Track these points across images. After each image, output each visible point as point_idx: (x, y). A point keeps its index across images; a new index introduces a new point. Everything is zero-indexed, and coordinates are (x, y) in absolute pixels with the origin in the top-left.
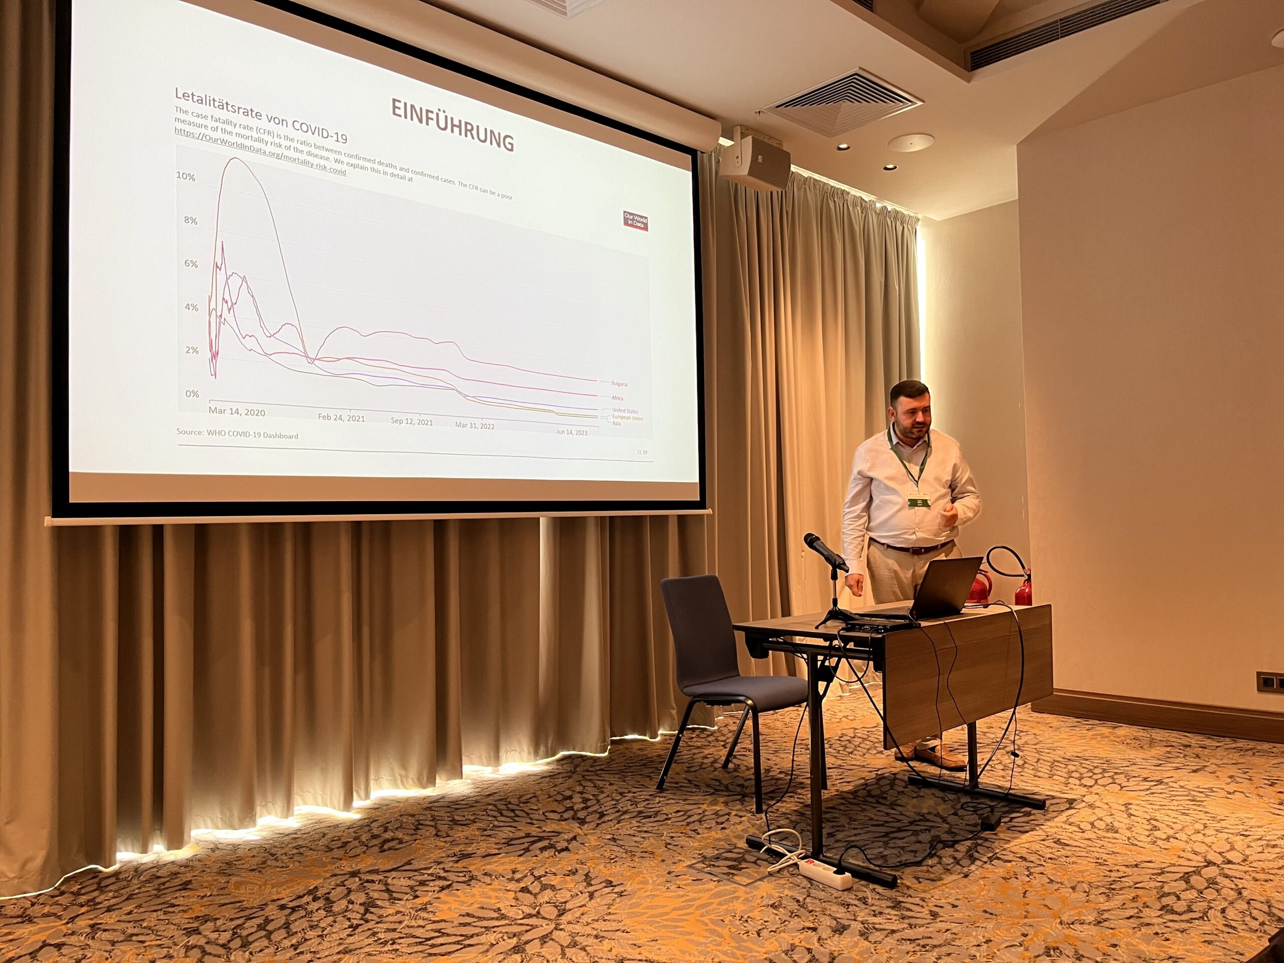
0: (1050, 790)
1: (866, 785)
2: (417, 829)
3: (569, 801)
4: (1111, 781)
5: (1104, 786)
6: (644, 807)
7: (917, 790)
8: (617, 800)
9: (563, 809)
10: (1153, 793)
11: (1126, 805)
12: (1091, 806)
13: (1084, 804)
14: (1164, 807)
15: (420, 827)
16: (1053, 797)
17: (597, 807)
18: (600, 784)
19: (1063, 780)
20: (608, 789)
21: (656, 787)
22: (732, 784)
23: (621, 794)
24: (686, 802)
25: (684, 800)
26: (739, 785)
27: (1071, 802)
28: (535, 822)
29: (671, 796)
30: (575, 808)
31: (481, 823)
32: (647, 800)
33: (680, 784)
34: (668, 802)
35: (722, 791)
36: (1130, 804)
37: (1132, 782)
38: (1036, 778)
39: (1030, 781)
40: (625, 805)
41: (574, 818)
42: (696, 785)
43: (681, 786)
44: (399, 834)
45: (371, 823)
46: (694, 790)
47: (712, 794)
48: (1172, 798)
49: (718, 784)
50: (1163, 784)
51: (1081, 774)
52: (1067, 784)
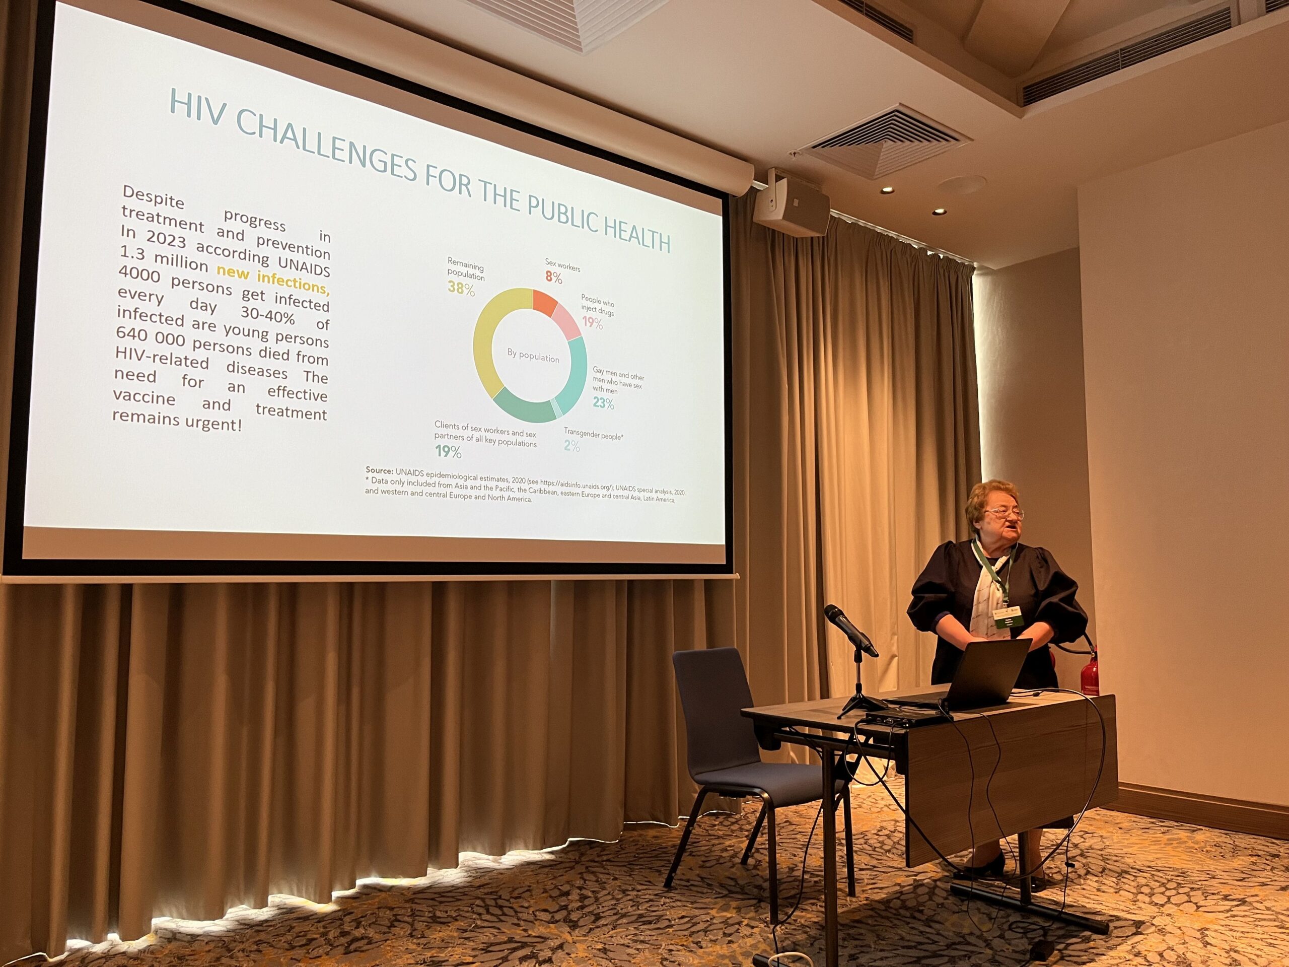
0: (1114, 909)
1: (901, 893)
2: (392, 926)
3: (564, 898)
4: (1186, 898)
5: (1178, 905)
6: (646, 909)
7: (960, 903)
8: (618, 900)
9: (557, 908)
10: (1234, 916)
11: (1202, 930)
12: (1161, 931)
13: (1153, 928)
14: (1246, 935)
15: (396, 924)
16: (1118, 919)
17: (595, 906)
18: (603, 877)
19: (1131, 896)
20: (611, 884)
21: (663, 884)
22: (749, 884)
23: (624, 891)
24: (695, 906)
25: (692, 903)
26: (757, 887)
27: (1138, 924)
28: (522, 923)
29: (678, 897)
30: (570, 907)
31: (462, 921)
32: (651, 900)
33: (692, 882)
34: (674, 904)
35: (737, 893)
36: (1207, 929)
37: (1210, 902)
38: (1098, 893)
39: (1092, 897)
40: (625, 906)
41: (566, 920)
42: (709, 885)
43: (692, 885)
44: (371, 933)
45: (344, 916)
46: (705, 890)
47: (725, 896)
48: (1257, 923)
49: (733, 883)
50: (1246, 904)
51: (1152, 889)
52: (1135, 901)
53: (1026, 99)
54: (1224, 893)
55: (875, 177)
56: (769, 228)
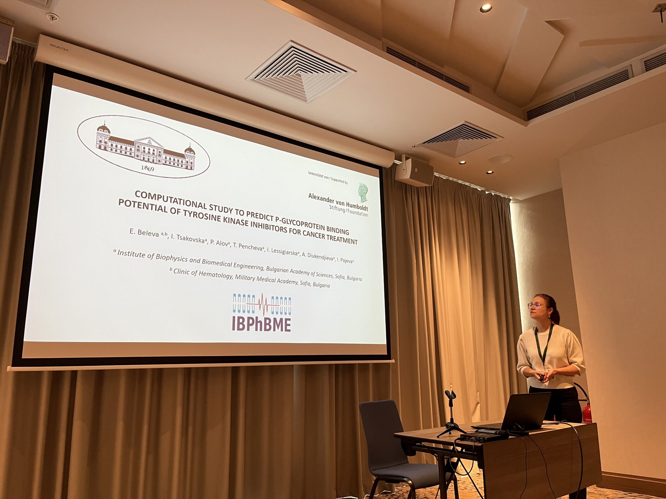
53: (528, 117)
55: (455, 157)
56: (403, 183)
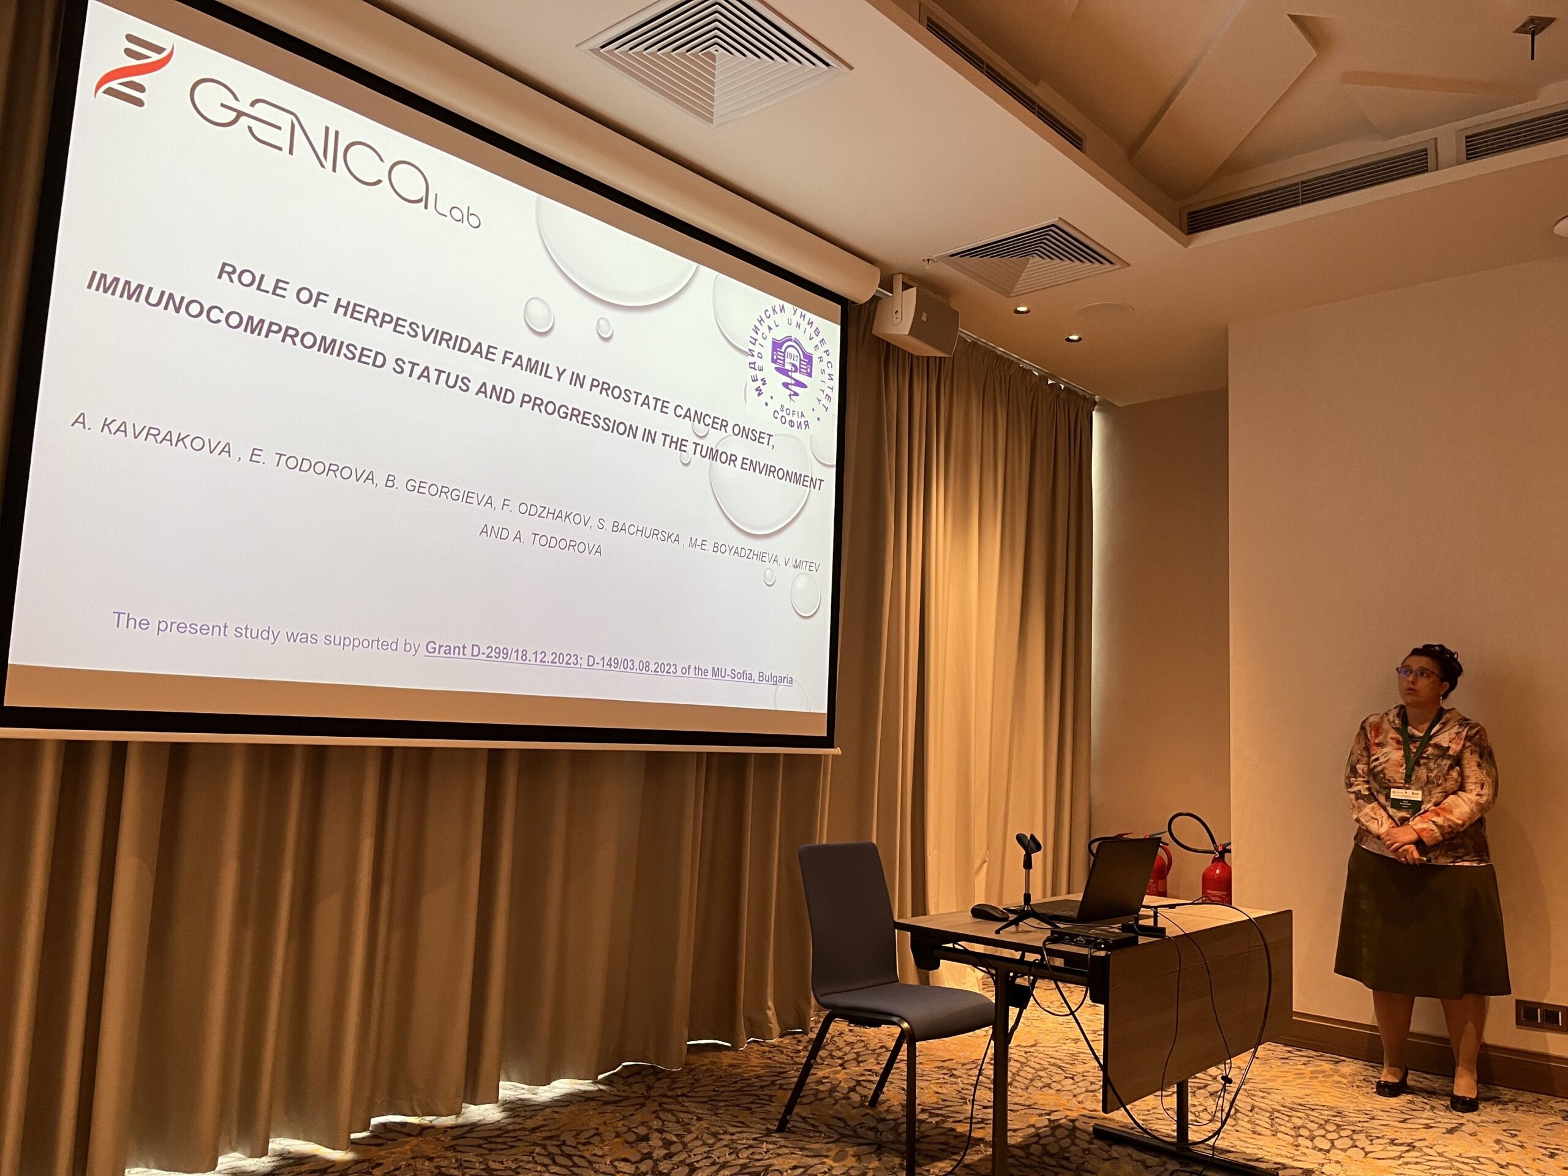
0: (1277, 1155)
3: (644, 1144)
4: (1350, 1142)
5: (1344, 1150)
7: (1106, 1148)
8: (711, 1146)
9: (639, 1156)
16: (1284, 1167)
18: (684, 1117)
19: (1291, 1140)
21: (762, 1127)
22: (861, 1125)
25: (801, 1149)
29: (782, 1142)
32: (750, 1147)
33: (792, 1123)
35: (850, 1136)
37: (1377, 1147)
38: (1255, 1136)
39: (1248, 1140)
42: (813, 1125)
46: (812, 1134)
47: (837, 1141)
48: (1432, 1171)
49: (842, 1125)
50: (1415, 1149)
51: (1310, 1130)
52: (1297, 1146)
53: (1191, 226)
54: (1390, 1137)
55: (1010, 295)
